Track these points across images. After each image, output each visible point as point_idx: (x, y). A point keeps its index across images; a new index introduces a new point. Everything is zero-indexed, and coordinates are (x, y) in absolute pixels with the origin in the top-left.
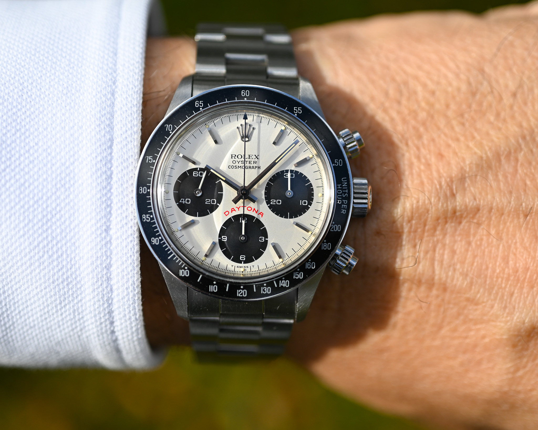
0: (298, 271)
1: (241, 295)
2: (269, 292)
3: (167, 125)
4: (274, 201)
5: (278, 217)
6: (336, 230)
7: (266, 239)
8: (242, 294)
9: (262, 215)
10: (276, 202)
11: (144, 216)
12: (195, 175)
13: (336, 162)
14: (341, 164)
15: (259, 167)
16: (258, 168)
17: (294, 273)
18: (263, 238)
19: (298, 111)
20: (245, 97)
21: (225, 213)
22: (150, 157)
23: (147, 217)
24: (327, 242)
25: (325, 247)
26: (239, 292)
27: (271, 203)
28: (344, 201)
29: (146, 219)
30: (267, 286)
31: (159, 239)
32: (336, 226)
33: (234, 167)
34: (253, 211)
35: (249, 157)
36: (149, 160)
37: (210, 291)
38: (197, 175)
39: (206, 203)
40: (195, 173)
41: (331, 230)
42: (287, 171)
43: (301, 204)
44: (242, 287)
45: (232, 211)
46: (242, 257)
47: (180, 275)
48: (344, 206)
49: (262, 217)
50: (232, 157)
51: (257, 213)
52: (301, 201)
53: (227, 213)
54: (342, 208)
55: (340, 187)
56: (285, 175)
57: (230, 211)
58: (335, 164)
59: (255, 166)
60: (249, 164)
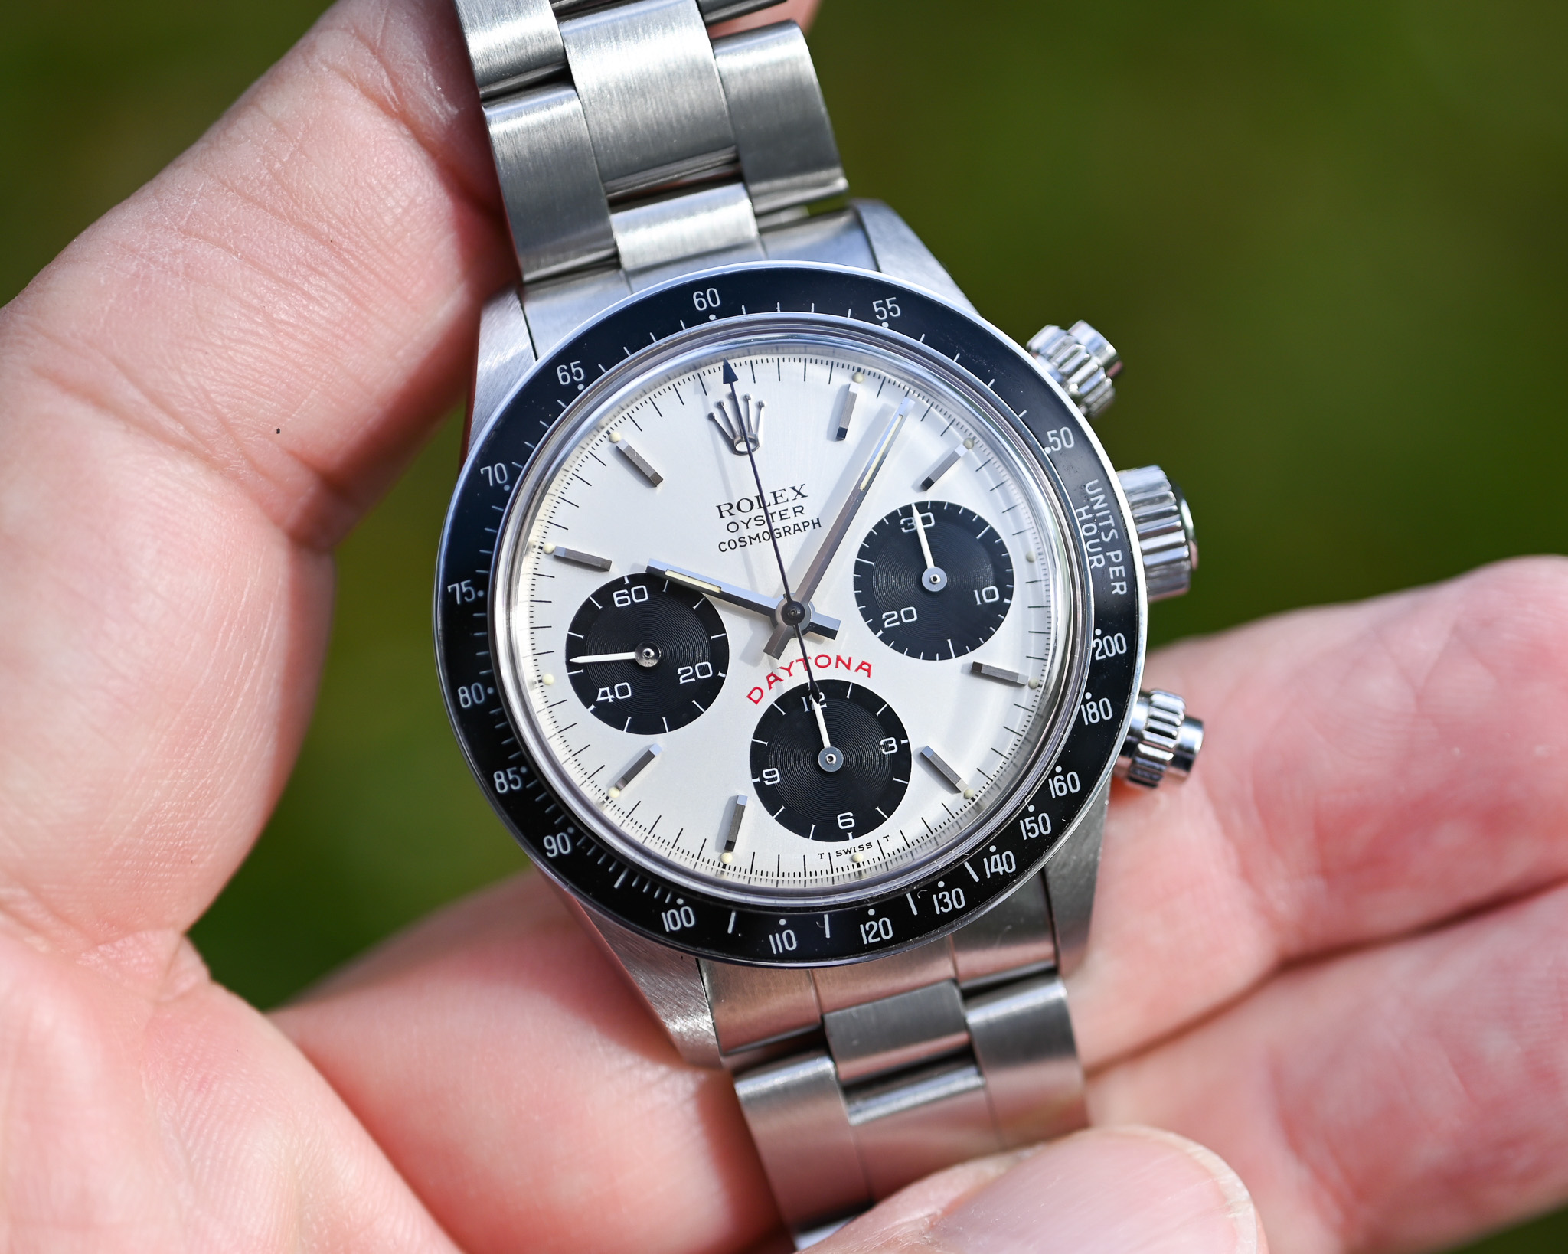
0: (1030, 814)
1: (873, 938)
2: (959, 904)
3: (489, 468)
4: (893, 615)
5: (920, 664)
6: (1111, 652)
7: (903, 742)
8: (877, 935)
9: (868, 671)
10: (899, 619)
11: (499, 777)
12: (620, 602)
13: (1051, 440)
14: (1069, 443)
15: (815, 521)
16: (814, 524)
17: (1021, 822)
18: (891, 742)
19: (887, 312)
20: (710, 310)
21: (749, 697)
22: (463, 584)
23: (511, 777)
24: (1095, 699)
25: (1094, 716)
26: (867, 929)
27: (886, 626)
28: (1112, 554)
29: (509, 782)
30: (948, 888)
31: (569, 835)
32: (1108, 641)
33: (738, 544)
34: (837, 667)
35: (776, 498)
36: (463, 595)
37: (775, 952)
38: (626, 601)
39: (682, 682)
40: (618, 596)
41: (1098, 658)
42: (907, 511)
43: (979, 603)
44: (872, 912)
45: (770, 683)
46: (842, 818)
47: (668, 930)
48: (1117, 569)
49: (869, 676)
50: (721, 512)
51: (851, 667)
52: (978, 593)
53: (756, 695)
54: (1112, 577)
55: (1087, 514)
56: (905, 526)
57: (764, 686)
58: (1052, 447)
59: (803, 523)
60: (782, 519)
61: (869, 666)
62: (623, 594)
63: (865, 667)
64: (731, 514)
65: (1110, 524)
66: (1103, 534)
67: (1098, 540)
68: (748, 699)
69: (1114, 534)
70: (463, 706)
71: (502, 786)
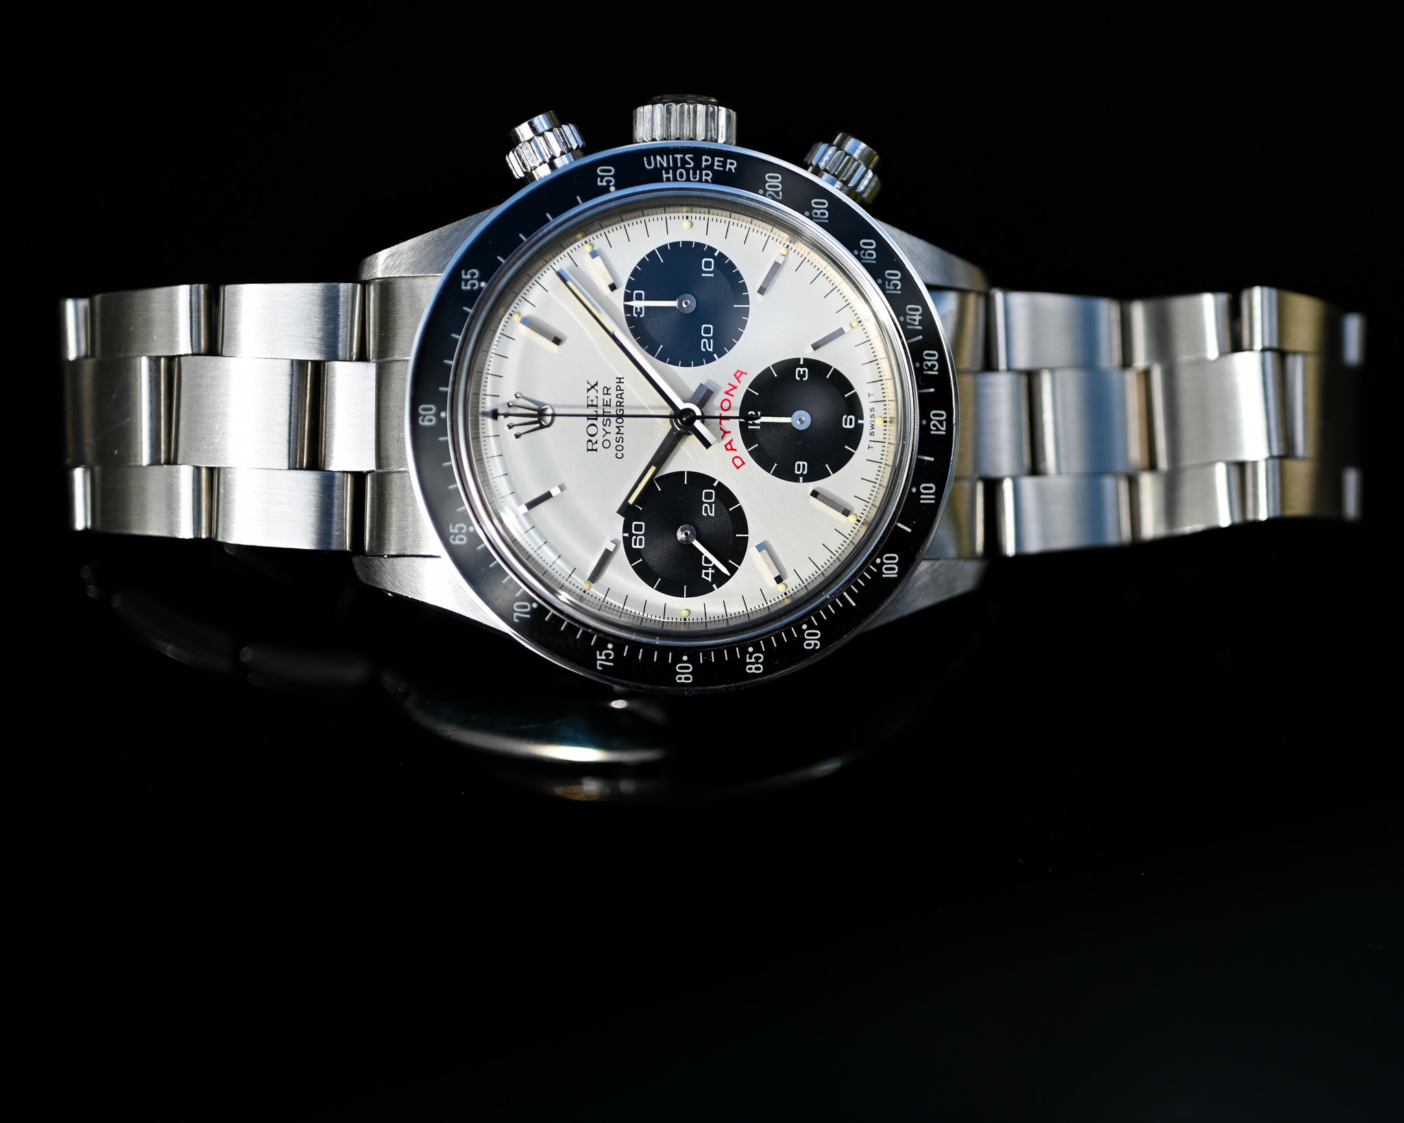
1: (942, 426)
2: (934, 355)
3: (515, 614)
4: (705, 342)
5: (747, 333)
6: (778, 187)
7: (802, 363)
8: (941, 422)
9: (742, 373)
10: (708, 339)
11: (750, 669)
12: (640, 544)
13: (604, 184)
14: (610, 171)
15: (618, 380)
16: (620, 382)
17: (888, 292)
18: (799, 371)
19: (472, 279)
20: (437, 415)
21: (738, 468)
22: (599, 657)
23: (753, 660)
24: (810, 209)
25: (823, 214)
26: (935, 429)
27: (711, 350)
28: (704, 164)
29: (757, 662)
30: (922, 360)
31: (807, 629)
32: (769, 186)
33: (620, 443)
34: (733, 396)
35: (592, 406)
36: (607, 660)
37: (933, 502)
38: (641, 540)
39: (713, 515)
40: (635, 545)
41: (780, 198)
42: (628, 309)
43: (712, 275)
44: (924, 422)
45: (732, 449)
46: (846, 425)
47: (896, 576)
48: (716, 163)
49: (746, 374)
50: (592, 450)
51: (736, 385)
52: (704, 273)
53: (738, 462)
54: (722, 169)
55: (669, 173)
56: (639, 314)
57: (733, 454)
58: (611, 184)
59: (617, 390)
60: (610, 405)
61: (738, 371)
62: (635, 540)
63: (739, 375)
64: (596, 443)
65: (681, 158)
66: (687, 166)
67: (691, 171)
68: (740, 469)
69: (689, 157)
70: (690, 681)
71: (758, 669)
